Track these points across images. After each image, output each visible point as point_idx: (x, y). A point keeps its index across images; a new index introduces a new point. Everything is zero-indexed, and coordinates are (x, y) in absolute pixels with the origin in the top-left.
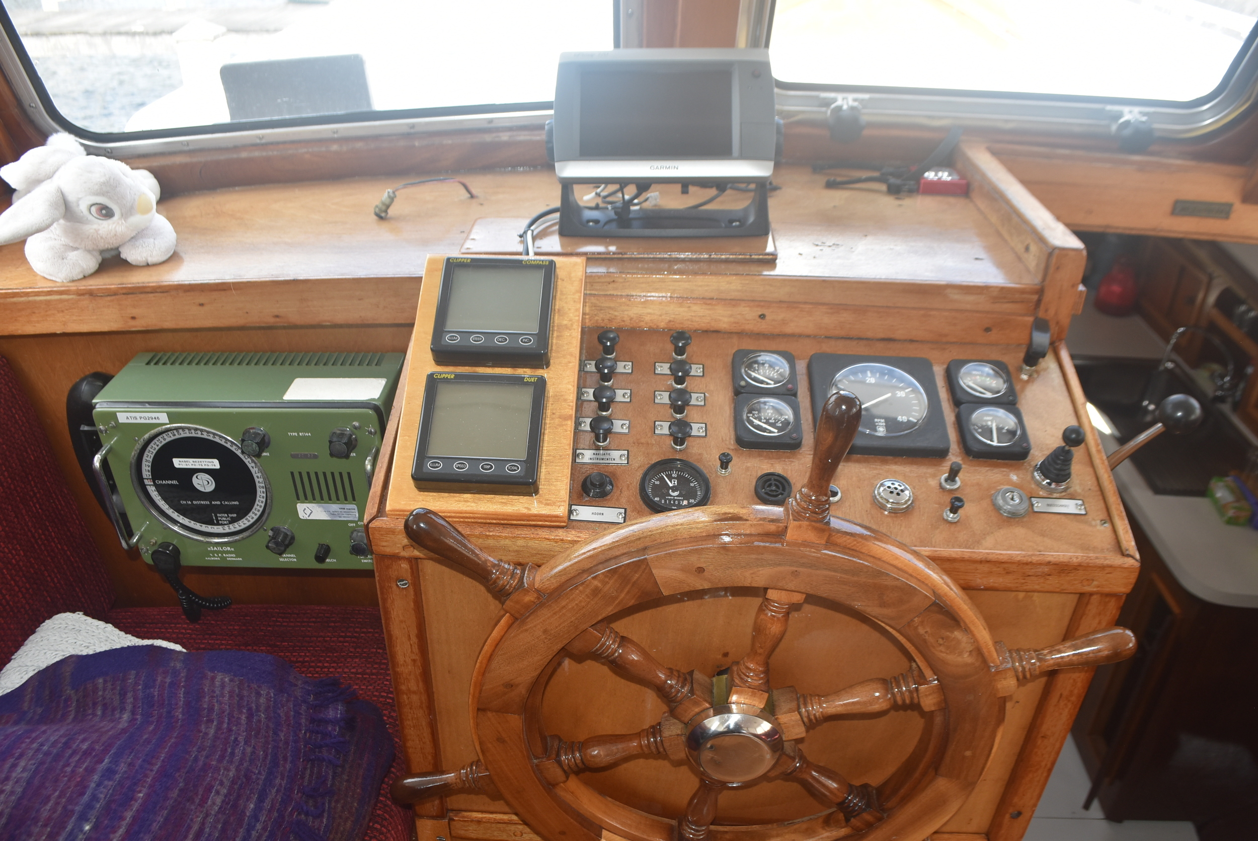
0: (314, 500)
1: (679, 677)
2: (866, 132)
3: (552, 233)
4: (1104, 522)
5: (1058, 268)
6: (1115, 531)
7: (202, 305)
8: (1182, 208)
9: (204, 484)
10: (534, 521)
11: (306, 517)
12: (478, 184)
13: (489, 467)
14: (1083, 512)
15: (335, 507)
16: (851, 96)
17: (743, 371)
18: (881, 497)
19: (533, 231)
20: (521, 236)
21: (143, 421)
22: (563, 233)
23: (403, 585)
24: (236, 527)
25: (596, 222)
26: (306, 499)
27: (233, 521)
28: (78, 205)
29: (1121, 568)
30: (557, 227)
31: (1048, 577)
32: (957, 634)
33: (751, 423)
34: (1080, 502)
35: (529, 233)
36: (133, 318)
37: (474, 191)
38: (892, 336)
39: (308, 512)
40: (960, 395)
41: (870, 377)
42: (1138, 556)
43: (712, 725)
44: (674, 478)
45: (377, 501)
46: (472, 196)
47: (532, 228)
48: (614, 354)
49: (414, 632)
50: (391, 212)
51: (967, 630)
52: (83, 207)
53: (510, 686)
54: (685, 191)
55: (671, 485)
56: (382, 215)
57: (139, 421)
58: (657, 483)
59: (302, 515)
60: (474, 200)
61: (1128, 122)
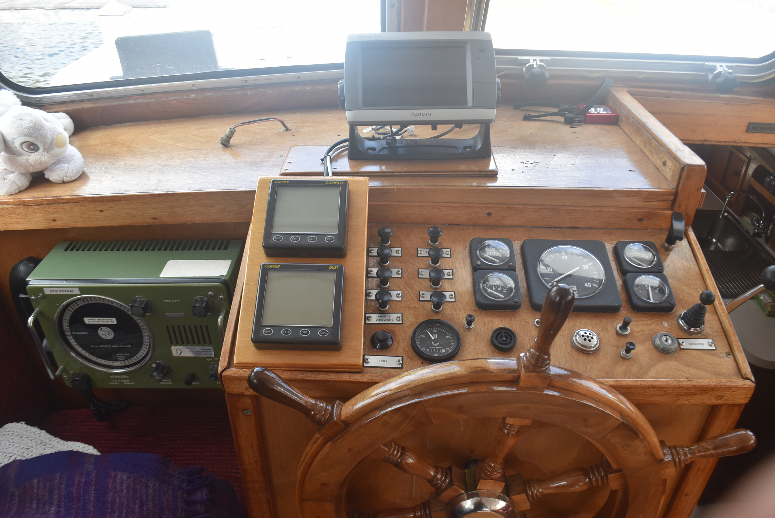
0: (182, 344)
1: (442, 472)
2: (549, 82)
3: (343, 156)
4: (728, 354)
5: (688, 178)
6: (736, 360)
7: (102, 211)
8: (753, 128)
9: (106, 334)
10: (338, 368)
11: (178, 355)
12: (291, 120)
13: (306, 332)
14: (714, 348)
15: (198, 348)
16: (538, 58)
17: (478, 253)
18: (578, 343)
19: (330, 156)
20: (322, 160)
21: (62, 293)
22: (351, 158)
23: (246, 413)
24: (130, 361)
25: (374, 149)
26: (177, 344)
27: (127, 358)
28: (13, 143)
29: (743, 388)
30: (347, 153)
31: (693, 395)
32: (637, 442)
33: (486, 291)
34: (711, 341)
35: (328, 158)
36: (54, 220)
37: (288, 125)
38: (577, 225)
39: (179, 352)
40: (626, 267)
41: (564, 256)
42: (753, 379)
43: (465, 505)
44: (435, 333)
45: (227, 356)
46: (287, 129)
47: (330, 154)
48: (389, 242)
49: (256, 443)
50: (232, 141)
51: (644, 439)
52: (17, 144)
53: (324, 485)
54: (434, 128)
55: (433, 338)
56: (226, 143)
57: (59, 293)
58: (423, 336)
59: (175, 354)
60: (289, 132)
61: (720, 73)
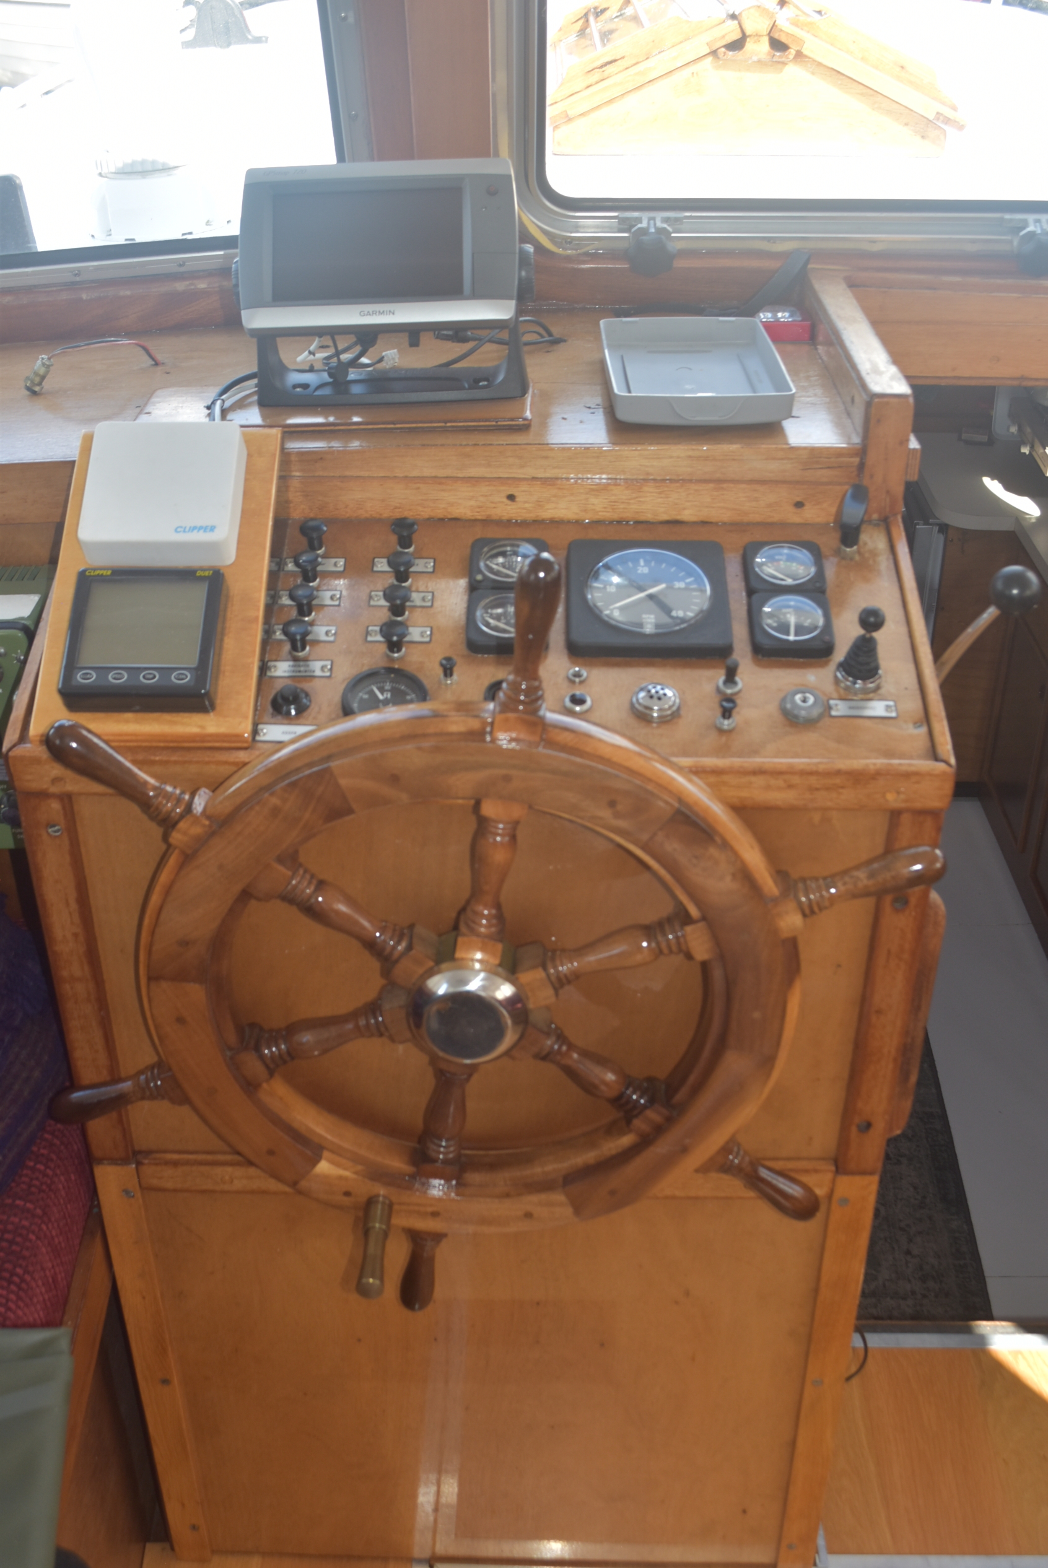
1: (394, 930)
2: (679, 264)
3: (250, 405)
4: (917, 724)
5: (879, 421)
6: (931, 733)
10: (209, 741)
12: (166, 348)
13: (151, 676)
14: (894, 714)
16: (659, 216)
17: (482, 564)
18: (640, 704)
19: (223, 401)
20: (208, 408)
22: (263, 404)
23: (55, 832)
25: (305, 386)
29: (930, 775)
30: (256, 398)
31: (841, 790)
32: (713, 851)
33: (488, 625)
34: (891, 703)
35: (219, 403)
37: (159, 357)
38: (679, 517)
40: (754, 584)
41: (643, 567)
42: (953, 761)
43: (438, 989)
44: (387, 691)
45: (19, 726)
46: (157, 364)
47: (223, 397)
48: (323, 549)
49: (73, 895)
50: (47, 385)
51: (725, 845)
53: (185, 943)
54: (414, 343)
55: (381, 697)
56: (34, 391)
58: (366, 696)
60: (159, 368)
61: (1032, 234)
